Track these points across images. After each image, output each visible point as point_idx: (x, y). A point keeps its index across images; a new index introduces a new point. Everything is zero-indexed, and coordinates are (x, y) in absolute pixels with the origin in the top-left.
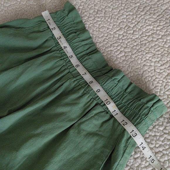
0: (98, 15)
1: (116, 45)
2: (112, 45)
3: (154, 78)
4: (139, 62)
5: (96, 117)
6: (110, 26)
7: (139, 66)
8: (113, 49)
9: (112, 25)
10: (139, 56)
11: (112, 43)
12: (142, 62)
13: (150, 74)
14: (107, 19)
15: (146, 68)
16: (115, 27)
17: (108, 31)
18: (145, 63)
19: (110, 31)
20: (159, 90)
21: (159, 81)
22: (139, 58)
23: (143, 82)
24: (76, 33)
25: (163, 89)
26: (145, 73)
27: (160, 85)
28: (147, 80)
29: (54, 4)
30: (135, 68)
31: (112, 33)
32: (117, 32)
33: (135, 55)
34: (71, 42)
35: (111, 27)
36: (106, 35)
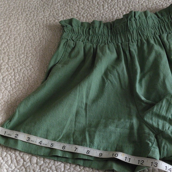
0: (82, 13)
1: (114, 13)
2: (113, 15)
3: (155, 4)
4: (138, 6)
5: (169, 40)
6: (96, 10)
7: (141, 7)
8: (117, 16)
9: (96, 9)
10: (133, 5)
11: (111, 15)
12: (138, 5)
13: (150, 4)
14: (89, 10)
15: (144, 4)
16: (99, 7)
17: (99, 13)
18: (140, 4)
19: (100, 11)
20: (166, 5)
21: (158, 2)
22: (134, 5)
23: (154, 10)
24: (90, 29)
25: (166, 2)
26: (148, 7)
27: (162, 2)
28: (154, 8)
29: (51, 35)
30: (140, 10)
31: (103, 11)
32: (105, 8)
33: (130, 6)
34: (96, 34)
35: (98, 10)
36: (102, 15)
